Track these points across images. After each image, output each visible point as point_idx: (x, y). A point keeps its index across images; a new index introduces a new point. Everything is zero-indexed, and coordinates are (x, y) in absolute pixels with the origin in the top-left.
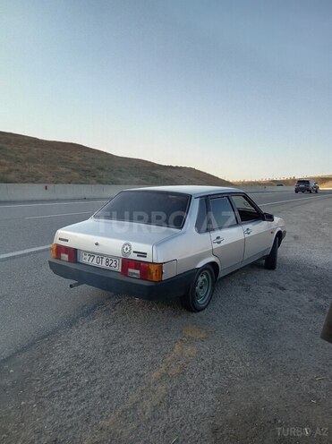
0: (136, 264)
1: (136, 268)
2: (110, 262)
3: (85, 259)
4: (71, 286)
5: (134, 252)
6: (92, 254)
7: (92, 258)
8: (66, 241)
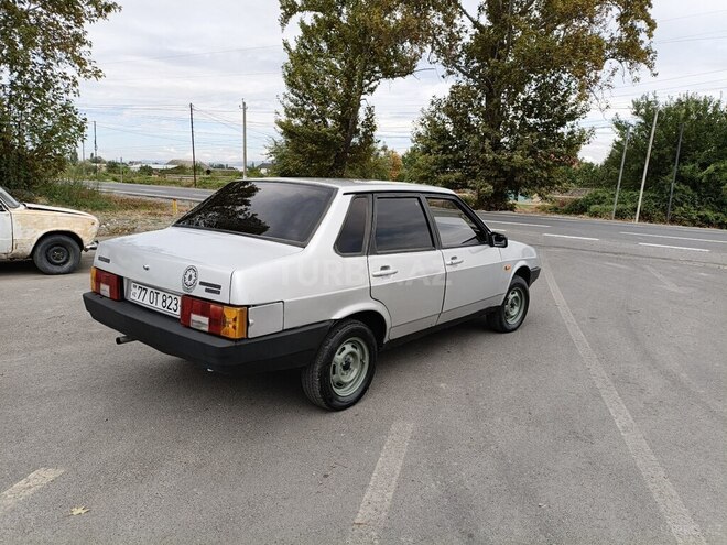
0: (203, 306)
1: (203, 314)
2: (168, 301)
3: (134, 295)
4: (118, 341)
5: (202, 283)
6: (143, 287)
7: (143, 292)
8: (108, 261)
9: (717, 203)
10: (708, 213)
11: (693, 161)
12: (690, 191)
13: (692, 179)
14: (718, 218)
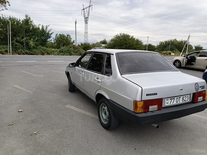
5: (200, 87)
7: (173, 100)
8: (156, 94)
9: (28, 48)
10: (27, 51)
11: (19, 37)
12: (21, 45)
13: (20, 42)
14: (30, 52)
